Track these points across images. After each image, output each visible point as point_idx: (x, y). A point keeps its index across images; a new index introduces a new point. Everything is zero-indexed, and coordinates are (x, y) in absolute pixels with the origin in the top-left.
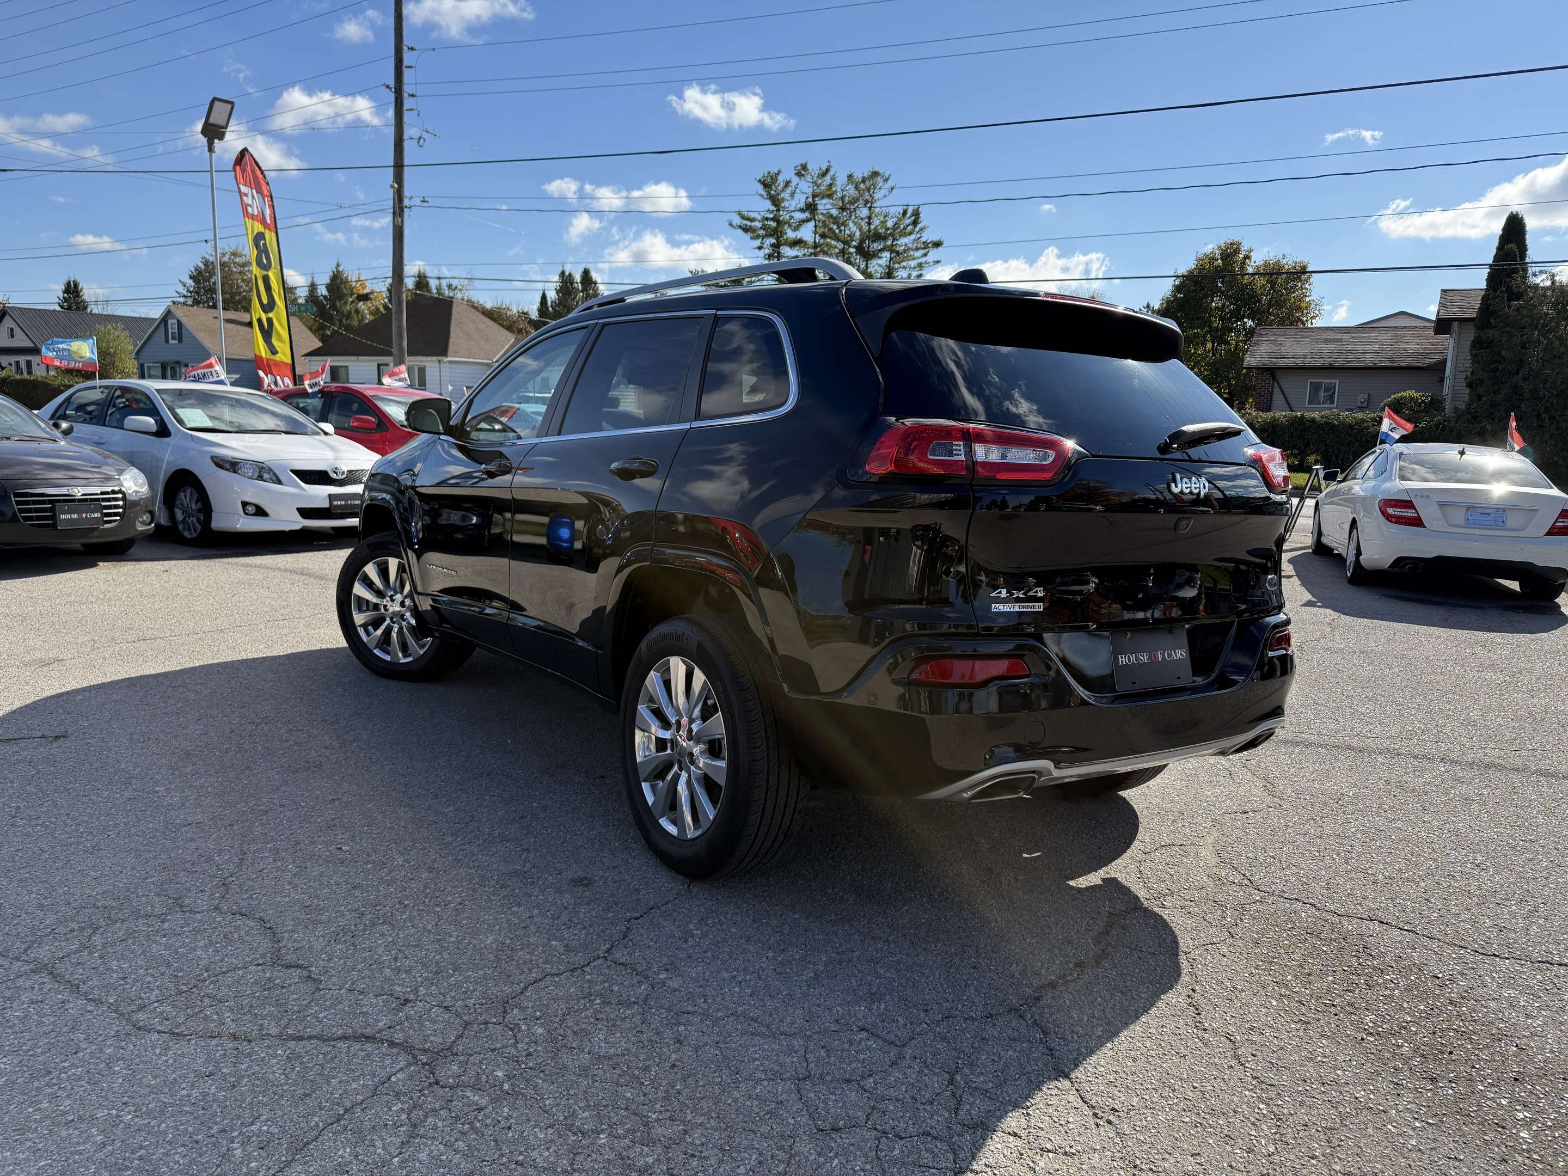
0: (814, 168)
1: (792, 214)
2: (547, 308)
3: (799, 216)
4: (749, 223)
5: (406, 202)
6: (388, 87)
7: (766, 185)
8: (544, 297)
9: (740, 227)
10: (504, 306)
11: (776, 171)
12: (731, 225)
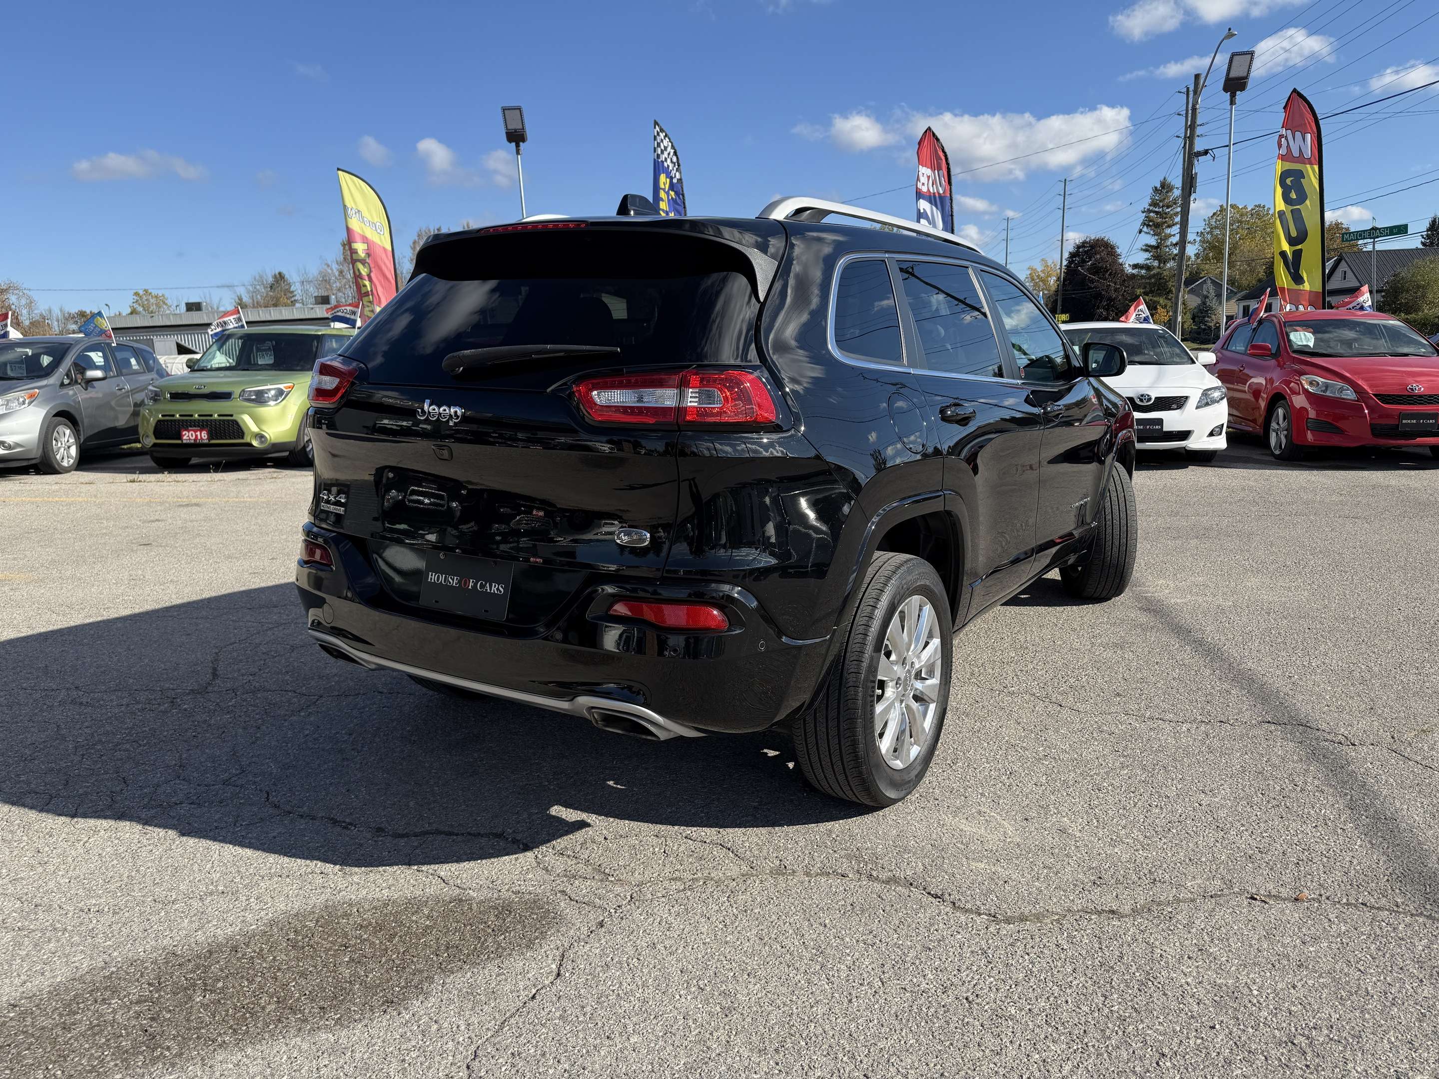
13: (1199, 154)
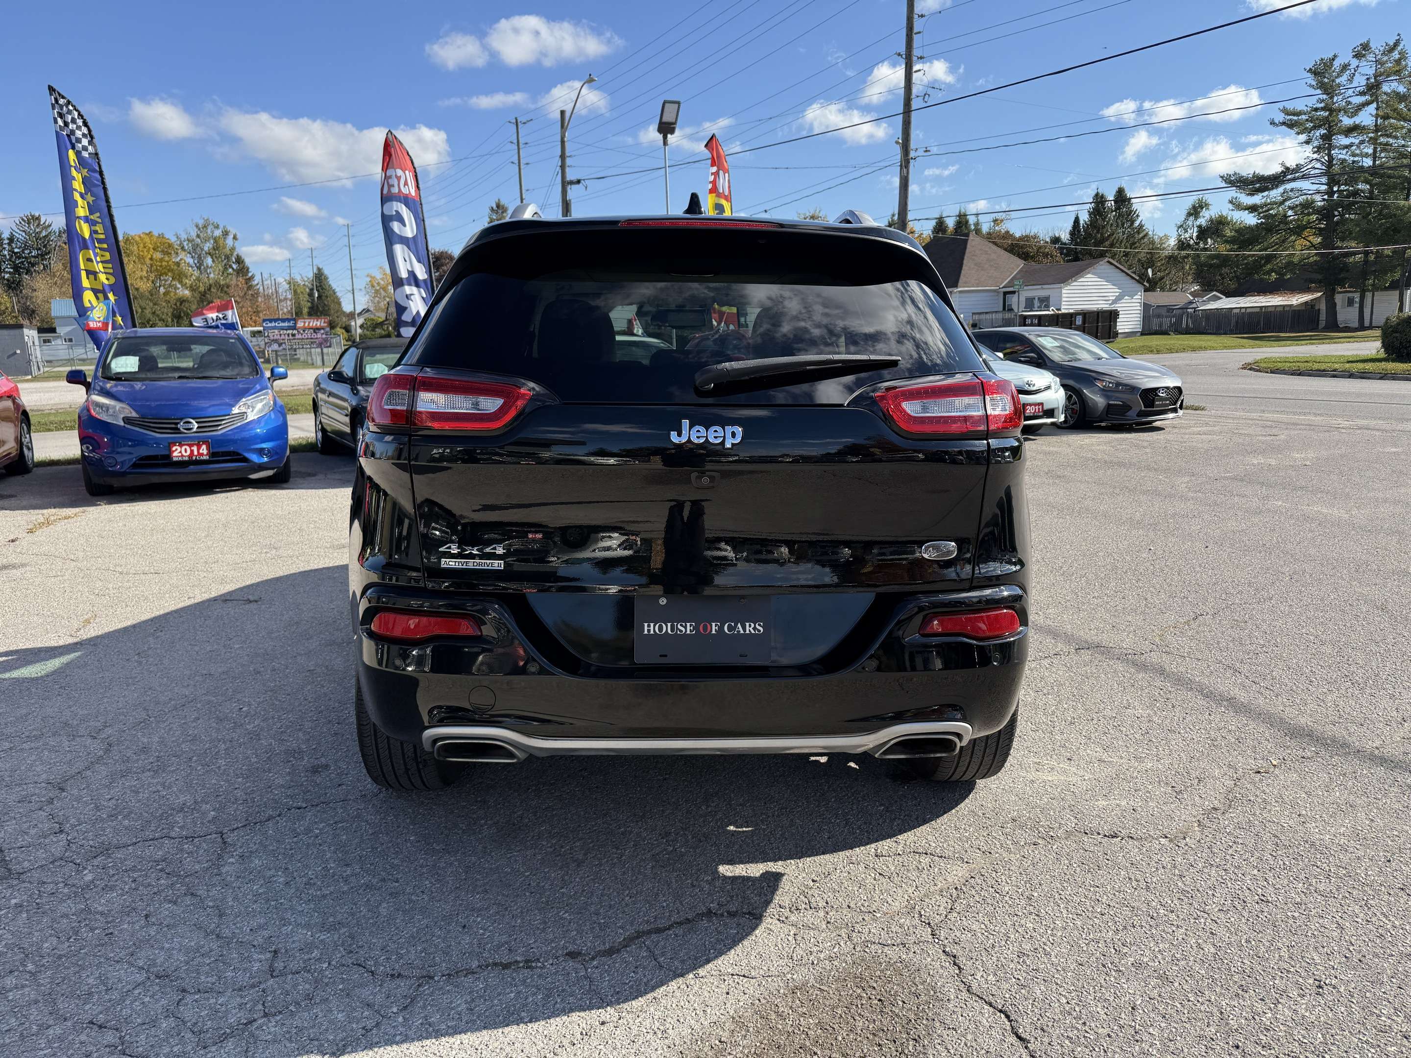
0: (1377, 46)
1: (1349, 99)
2: (1079, 231)
3: (1358, 100)
4: (1295, 118)
5: (912, 154)
6: (899, 55)
7: (1315, 72)
8: (1077, 220)
9: (1284, 123)
10: (1032, 234)
11: (1331, 56)
12: (1272, 123)
13: (572, 183)
